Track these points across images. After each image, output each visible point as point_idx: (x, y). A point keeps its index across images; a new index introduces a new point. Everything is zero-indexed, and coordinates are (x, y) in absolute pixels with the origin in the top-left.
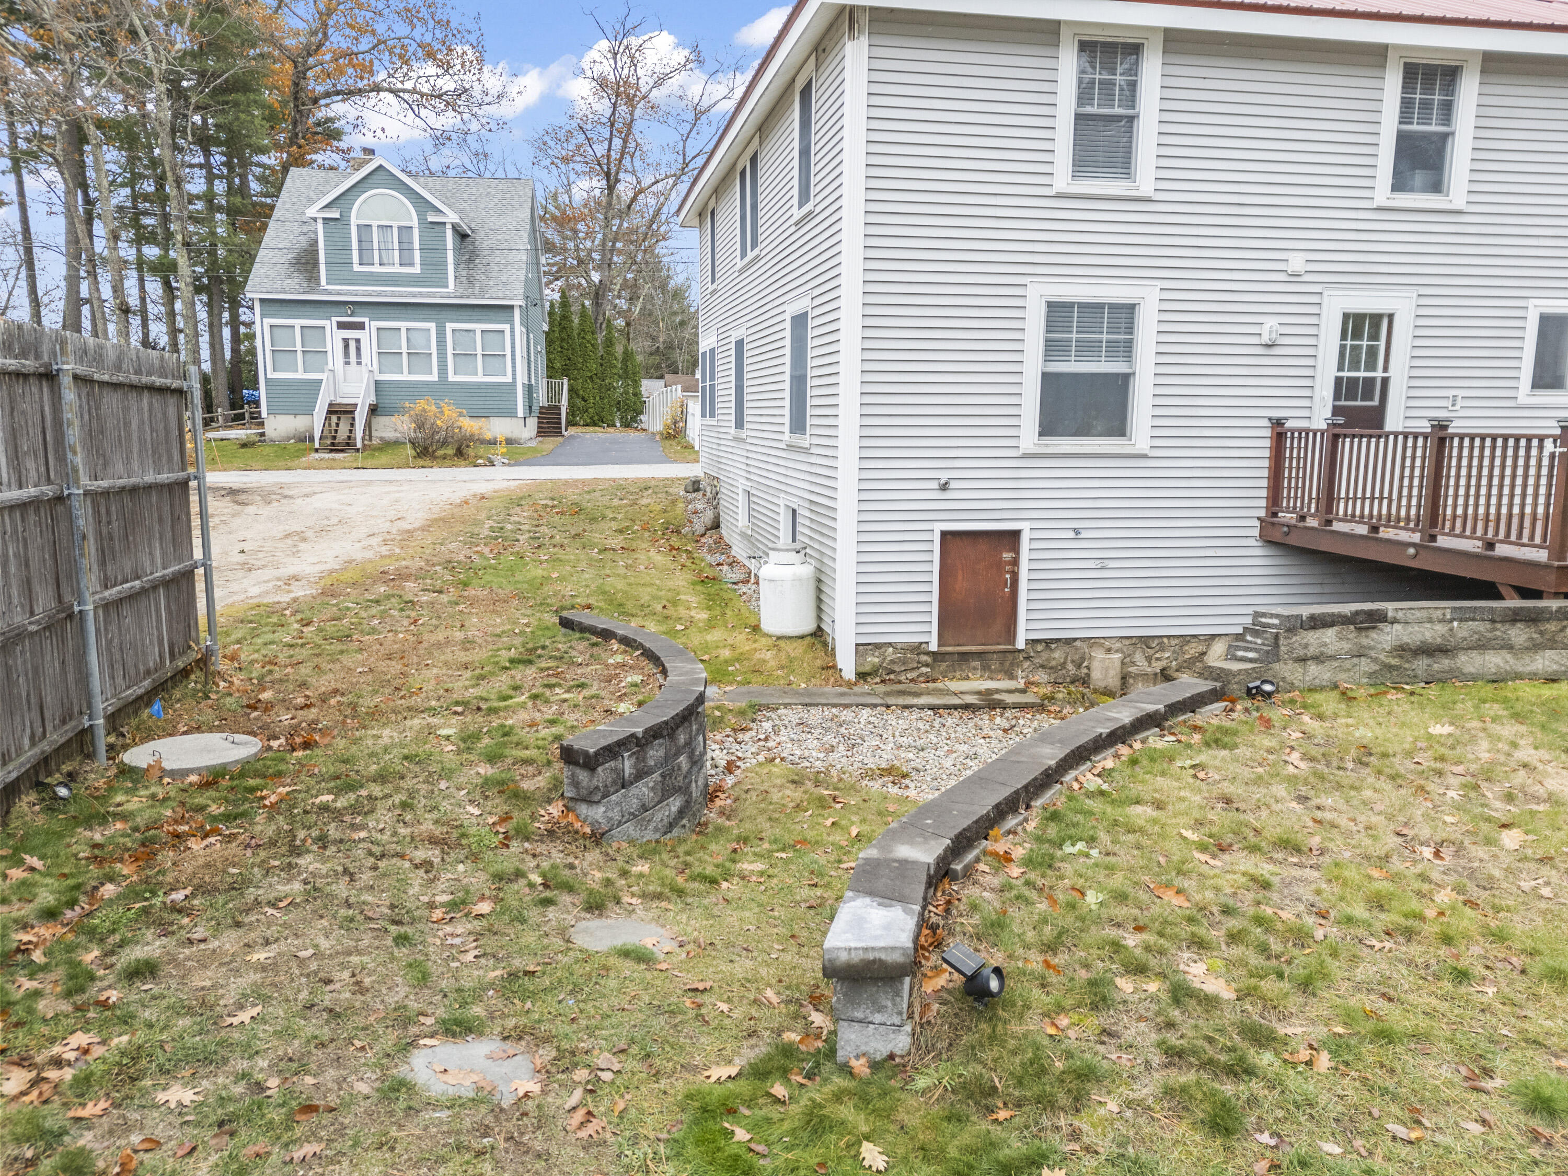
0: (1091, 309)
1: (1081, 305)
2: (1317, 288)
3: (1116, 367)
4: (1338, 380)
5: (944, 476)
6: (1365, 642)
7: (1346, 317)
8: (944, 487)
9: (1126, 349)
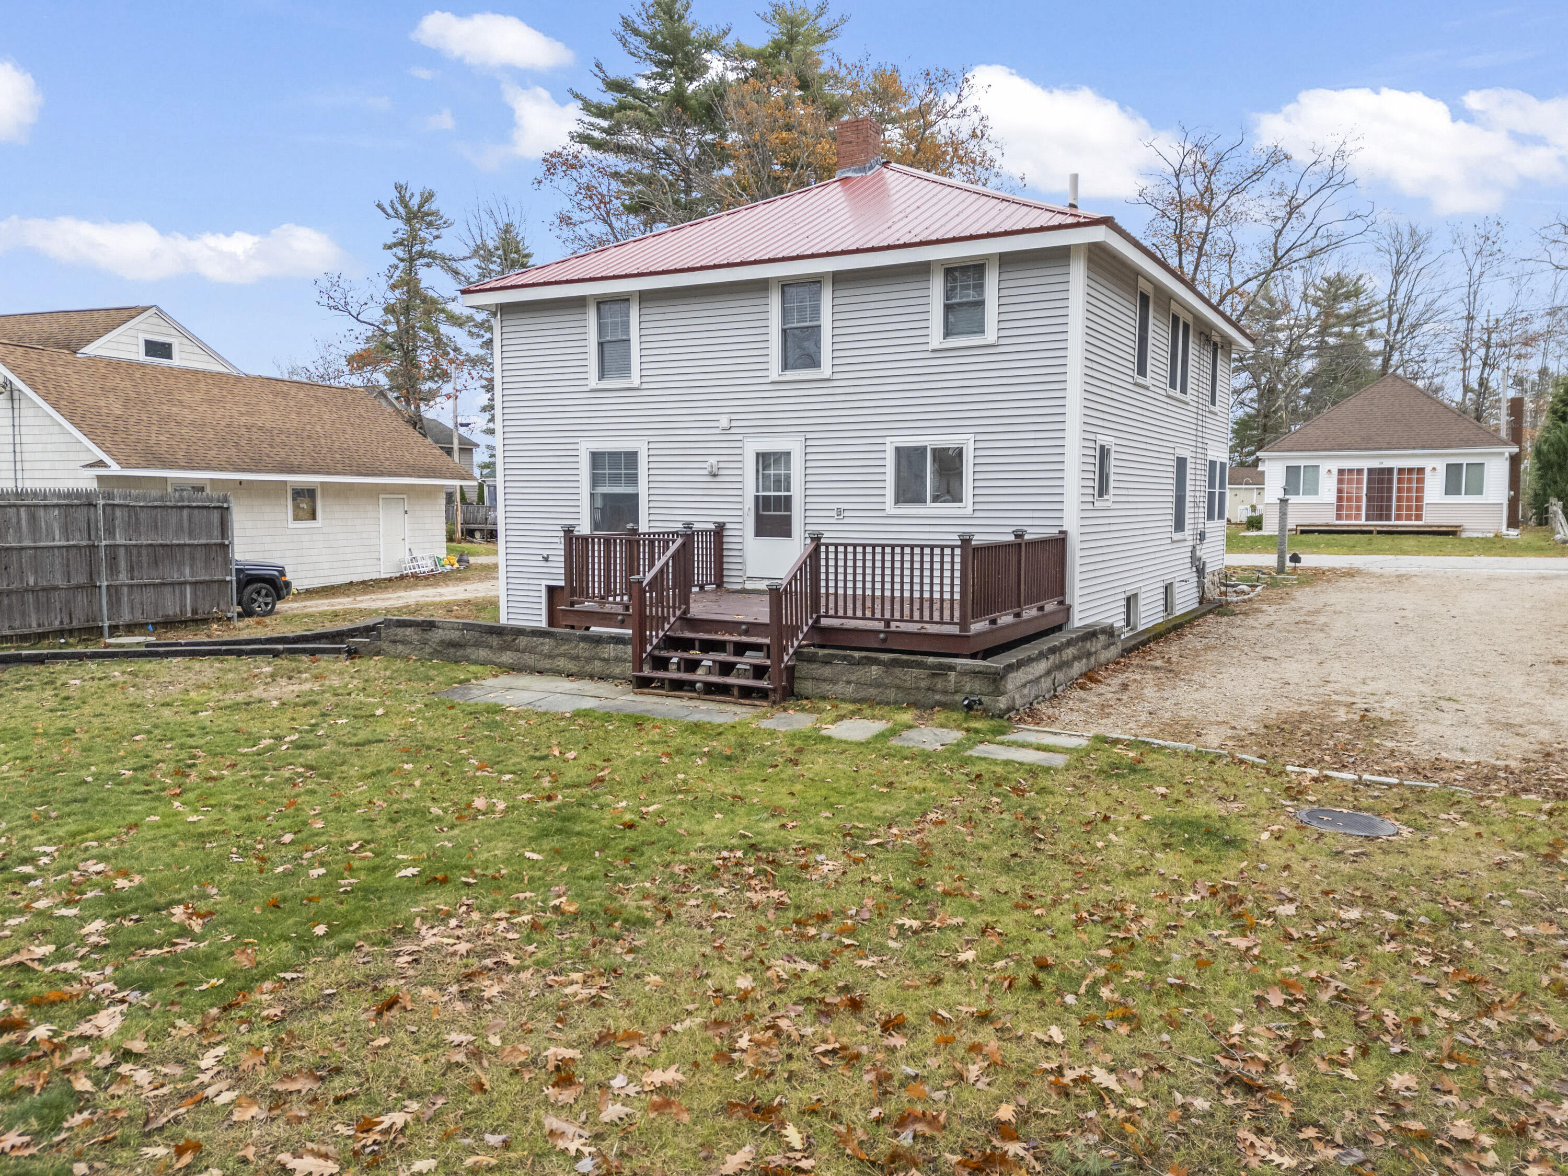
0: (614, 455)
1: (610, 453)
2: (739, 437)
3: (629, 490)
4: (757, 497)
5: (545, 553)
6: (426, 636)
7: (758, 454)
8: (546, 559)
9: (633, 479)
